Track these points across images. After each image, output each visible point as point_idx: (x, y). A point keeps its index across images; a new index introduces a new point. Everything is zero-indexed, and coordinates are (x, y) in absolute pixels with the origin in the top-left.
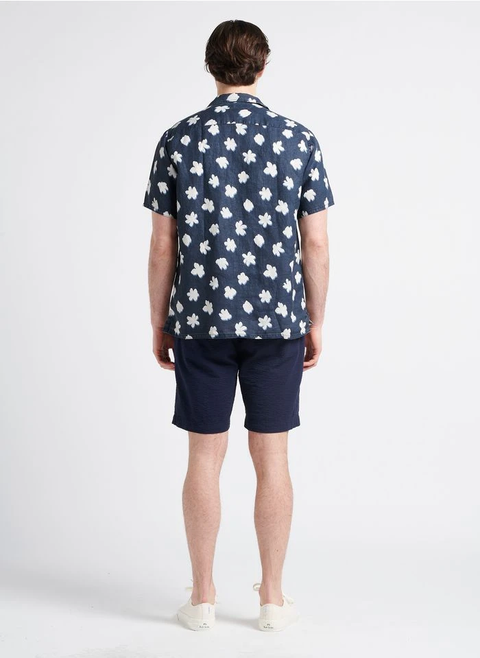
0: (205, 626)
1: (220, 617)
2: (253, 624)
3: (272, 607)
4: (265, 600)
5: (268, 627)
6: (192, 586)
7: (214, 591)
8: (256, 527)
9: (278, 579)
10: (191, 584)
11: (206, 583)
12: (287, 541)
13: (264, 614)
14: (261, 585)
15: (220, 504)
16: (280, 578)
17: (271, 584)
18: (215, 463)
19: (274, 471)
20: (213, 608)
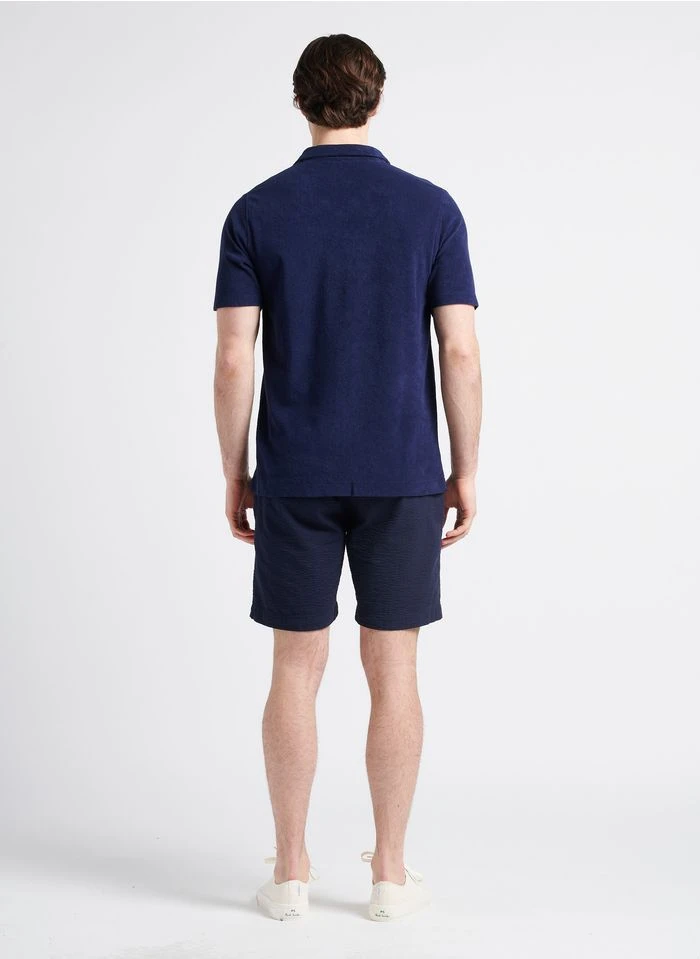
0: (294, 914)
1: (315, 901)
2: (362, 910)
3: (388, 887)
4: (379, 877)
5: (382, 915)
6: (275, 856)
7: (308, 862)
8: (368, 770)
9: (398, 846)
10: (274, 853)
11: (295, 851)
12: (412, 791)
13: (377, 896)
14: (375, 854)
15: (316, 738)
16: (402, 844)
17: (387, 853)
18: (309, 679)
19: (396, 691)
20: (305, 887)
